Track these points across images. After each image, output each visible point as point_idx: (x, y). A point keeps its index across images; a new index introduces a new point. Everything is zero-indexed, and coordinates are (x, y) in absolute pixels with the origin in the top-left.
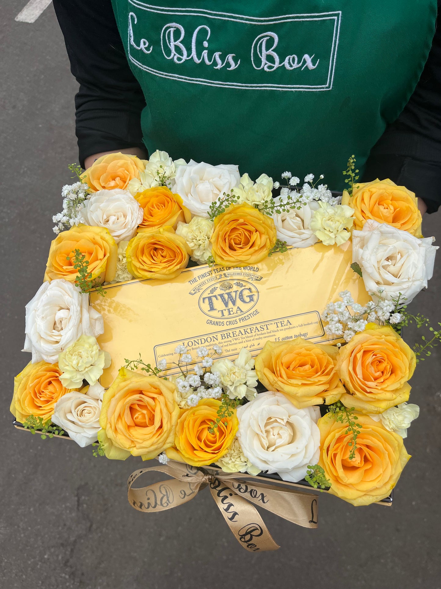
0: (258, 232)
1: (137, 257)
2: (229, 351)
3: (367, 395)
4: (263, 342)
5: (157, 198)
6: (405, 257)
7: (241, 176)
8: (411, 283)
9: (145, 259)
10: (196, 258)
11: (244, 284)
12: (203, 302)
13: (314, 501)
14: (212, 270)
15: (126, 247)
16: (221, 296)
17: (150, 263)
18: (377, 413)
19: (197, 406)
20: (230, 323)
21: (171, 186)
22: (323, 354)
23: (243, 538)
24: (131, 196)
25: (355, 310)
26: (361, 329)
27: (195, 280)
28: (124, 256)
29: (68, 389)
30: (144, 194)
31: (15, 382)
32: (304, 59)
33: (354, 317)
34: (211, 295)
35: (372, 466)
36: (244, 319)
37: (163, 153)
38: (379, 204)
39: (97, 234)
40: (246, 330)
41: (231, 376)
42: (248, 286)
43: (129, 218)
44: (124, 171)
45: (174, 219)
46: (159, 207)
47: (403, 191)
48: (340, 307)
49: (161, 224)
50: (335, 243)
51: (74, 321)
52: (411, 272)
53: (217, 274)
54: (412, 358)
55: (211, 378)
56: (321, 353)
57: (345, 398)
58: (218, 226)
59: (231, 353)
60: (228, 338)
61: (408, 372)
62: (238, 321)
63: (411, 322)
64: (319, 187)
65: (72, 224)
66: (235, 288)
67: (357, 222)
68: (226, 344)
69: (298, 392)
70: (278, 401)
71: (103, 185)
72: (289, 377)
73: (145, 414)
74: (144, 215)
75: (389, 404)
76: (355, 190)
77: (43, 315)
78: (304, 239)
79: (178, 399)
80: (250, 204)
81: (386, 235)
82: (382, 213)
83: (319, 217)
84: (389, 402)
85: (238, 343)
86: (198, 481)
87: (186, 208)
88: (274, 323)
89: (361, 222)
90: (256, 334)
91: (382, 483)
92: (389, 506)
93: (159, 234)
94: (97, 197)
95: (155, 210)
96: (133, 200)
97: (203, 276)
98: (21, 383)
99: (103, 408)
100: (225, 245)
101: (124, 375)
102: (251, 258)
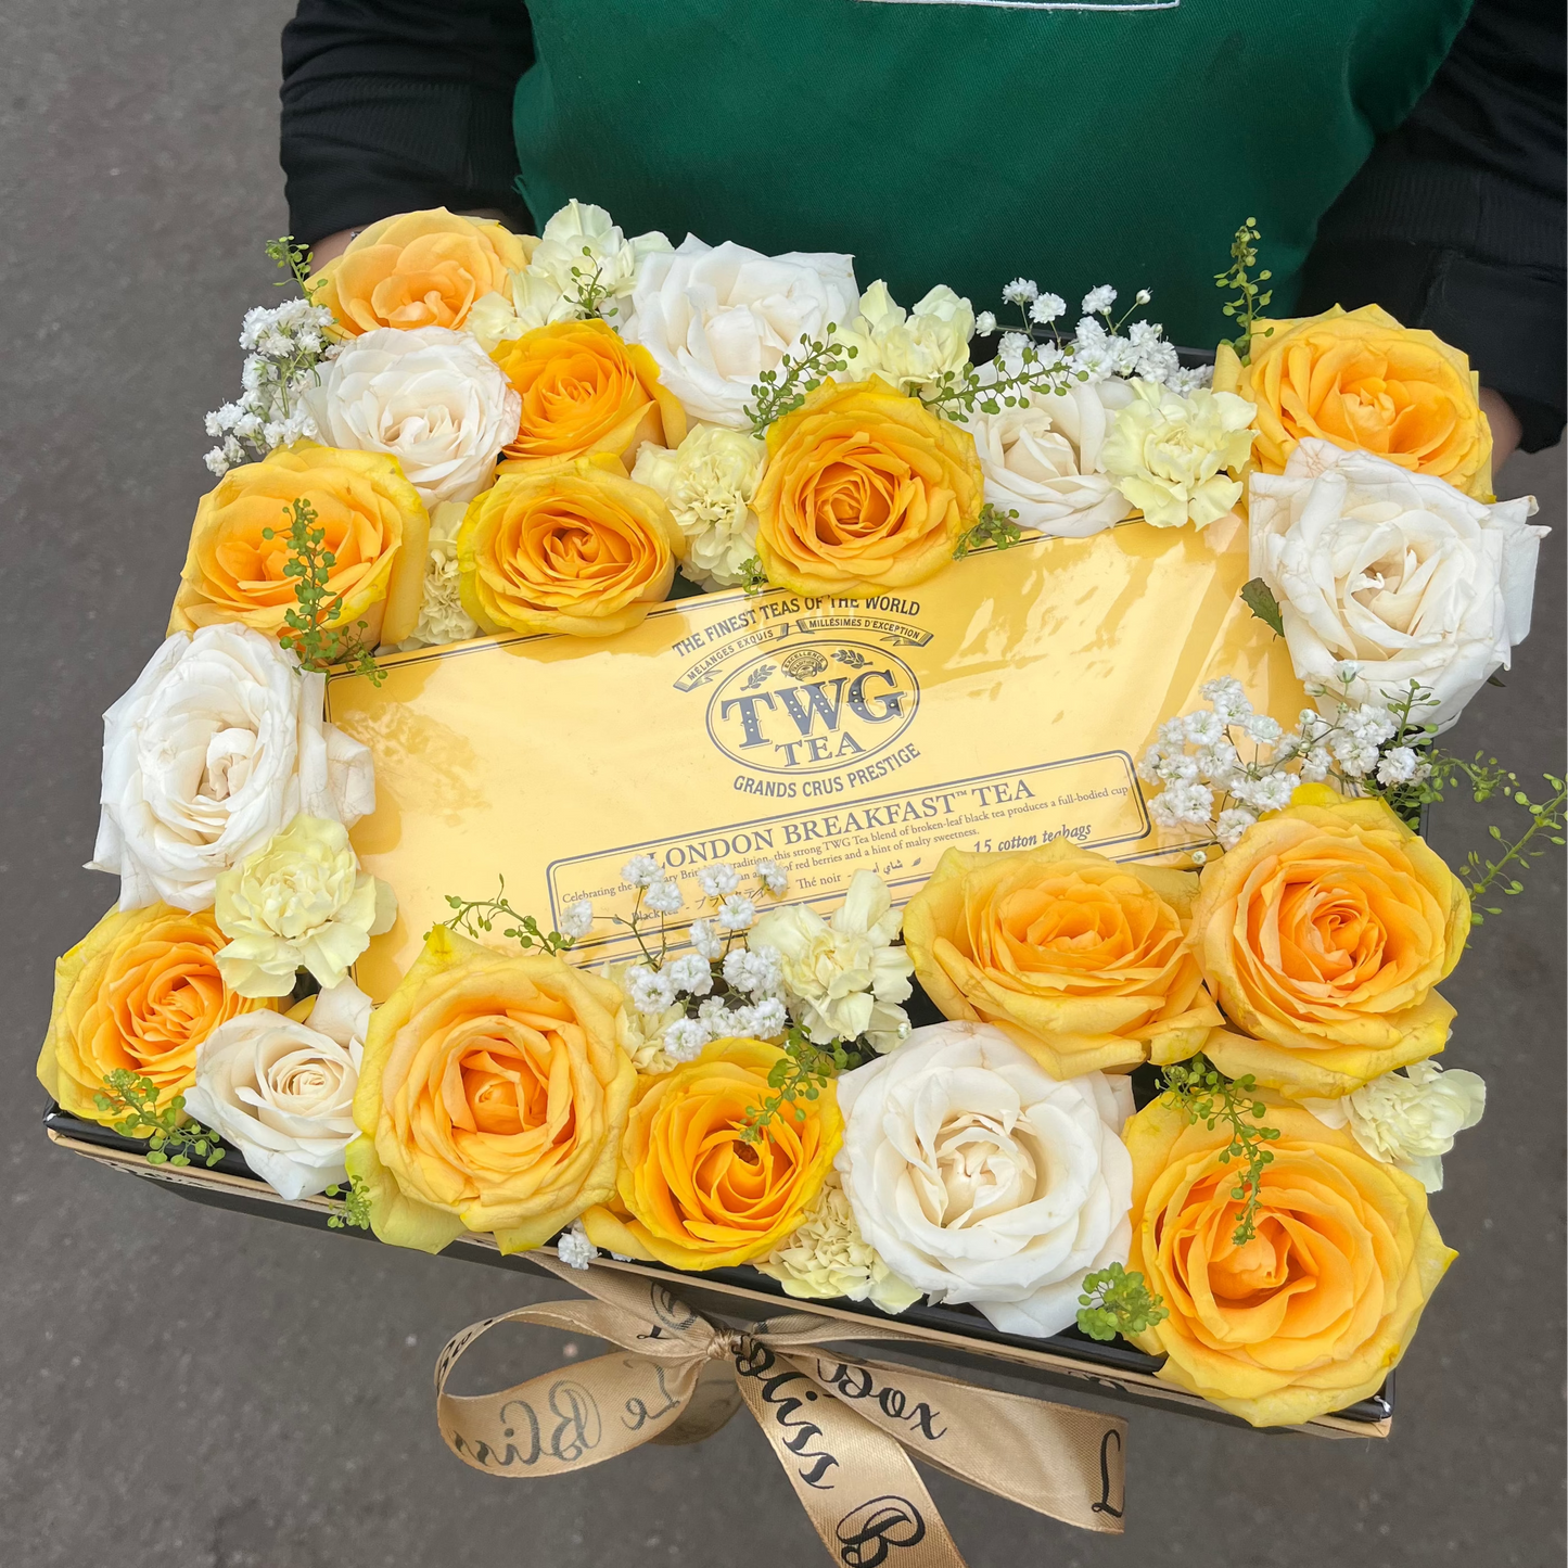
0: (917, 480)
1: (495, 559)
2: (813, 883)
3: (1299, 1024)
4: (932, 854)
5: (569, 362)
6: (1430, 563)
7: (862, 290)
8: (1454, 650)
9: (522, 563)
10: (704, 566)
11: (868, 655)
12: (724, 716)
13: (1113, 1436)
14: (757, 610)
15: (459, 524)
16: (787, 695)
17: (541, 579)
18: (1335, 1092)
19: (700, 1061)
20: (817, 787)
21: (616, 321)
22: (1145, 894)
23: (854, 1550)
24: (480, 352)
25: (1255, 738)
26: (1278, 801)
27: (696, 641)
28: (451, 553)
29: (245, 999)
30: (525, 346)
31: (57, 972)
33: (1253, 766)
34: (750, 692)
35: (1317, 1284)
36: (867, 775)
37: (594, 210)
38: (1342, 392)
39: (361, 475)
40: (871, 814)
41: (819, 964)
43: (470, 425)
44: (455, 270)
45: (628, 430)
46: (575, 393)
47: (1425, 347)
48: (1203, 729)
49: (582, 446)
50: (1190, 519)
51: (272, 765)
52: (1454, 611)
53: (773, 621)
54: (1456, 905)
55: (748, 967)
56: (1138, 890)
57: (1221, 1045)
58: (780, 453)
59: (820, 889)
60: (808, 838)
61: (1441, 948)
62: (845, 781)
63: (1454, 782)
64: (1134, 328)
65: (272, 441)
66: (836, 669)
67: (1267, 449)
68: (801, 859)
69: (1053, 1016)
70: (983, 1055)
71: (381, 314)
72: (1023, 966)
73: (513, 1084)
74: (524, 415)
75: (1374, 1060)
76: (1255, 343)
77: (166, 745)
78: (1079, 507)
79: (631, 1038)
80: (893, 384)
81: (1365, 487)
82: (1353, 422)
83: (1132, 432)
84: (1375, 1054)
85: (843, 858)
86: (694, 1354)
87: (669, 392)
88: (973, 791)
89: (1280, 446)
90: (910, 828)
91: (1350, 1345)
92: (1380, 1435)
93: (576, 479)
94: (360, 352)
95: (562, 401)
96: (486, 364)
97: (724, 627)
98: (79, 980)
99: (369, 1062)
100: (802, 521)
101: (443, 953)
102: (895, 567)
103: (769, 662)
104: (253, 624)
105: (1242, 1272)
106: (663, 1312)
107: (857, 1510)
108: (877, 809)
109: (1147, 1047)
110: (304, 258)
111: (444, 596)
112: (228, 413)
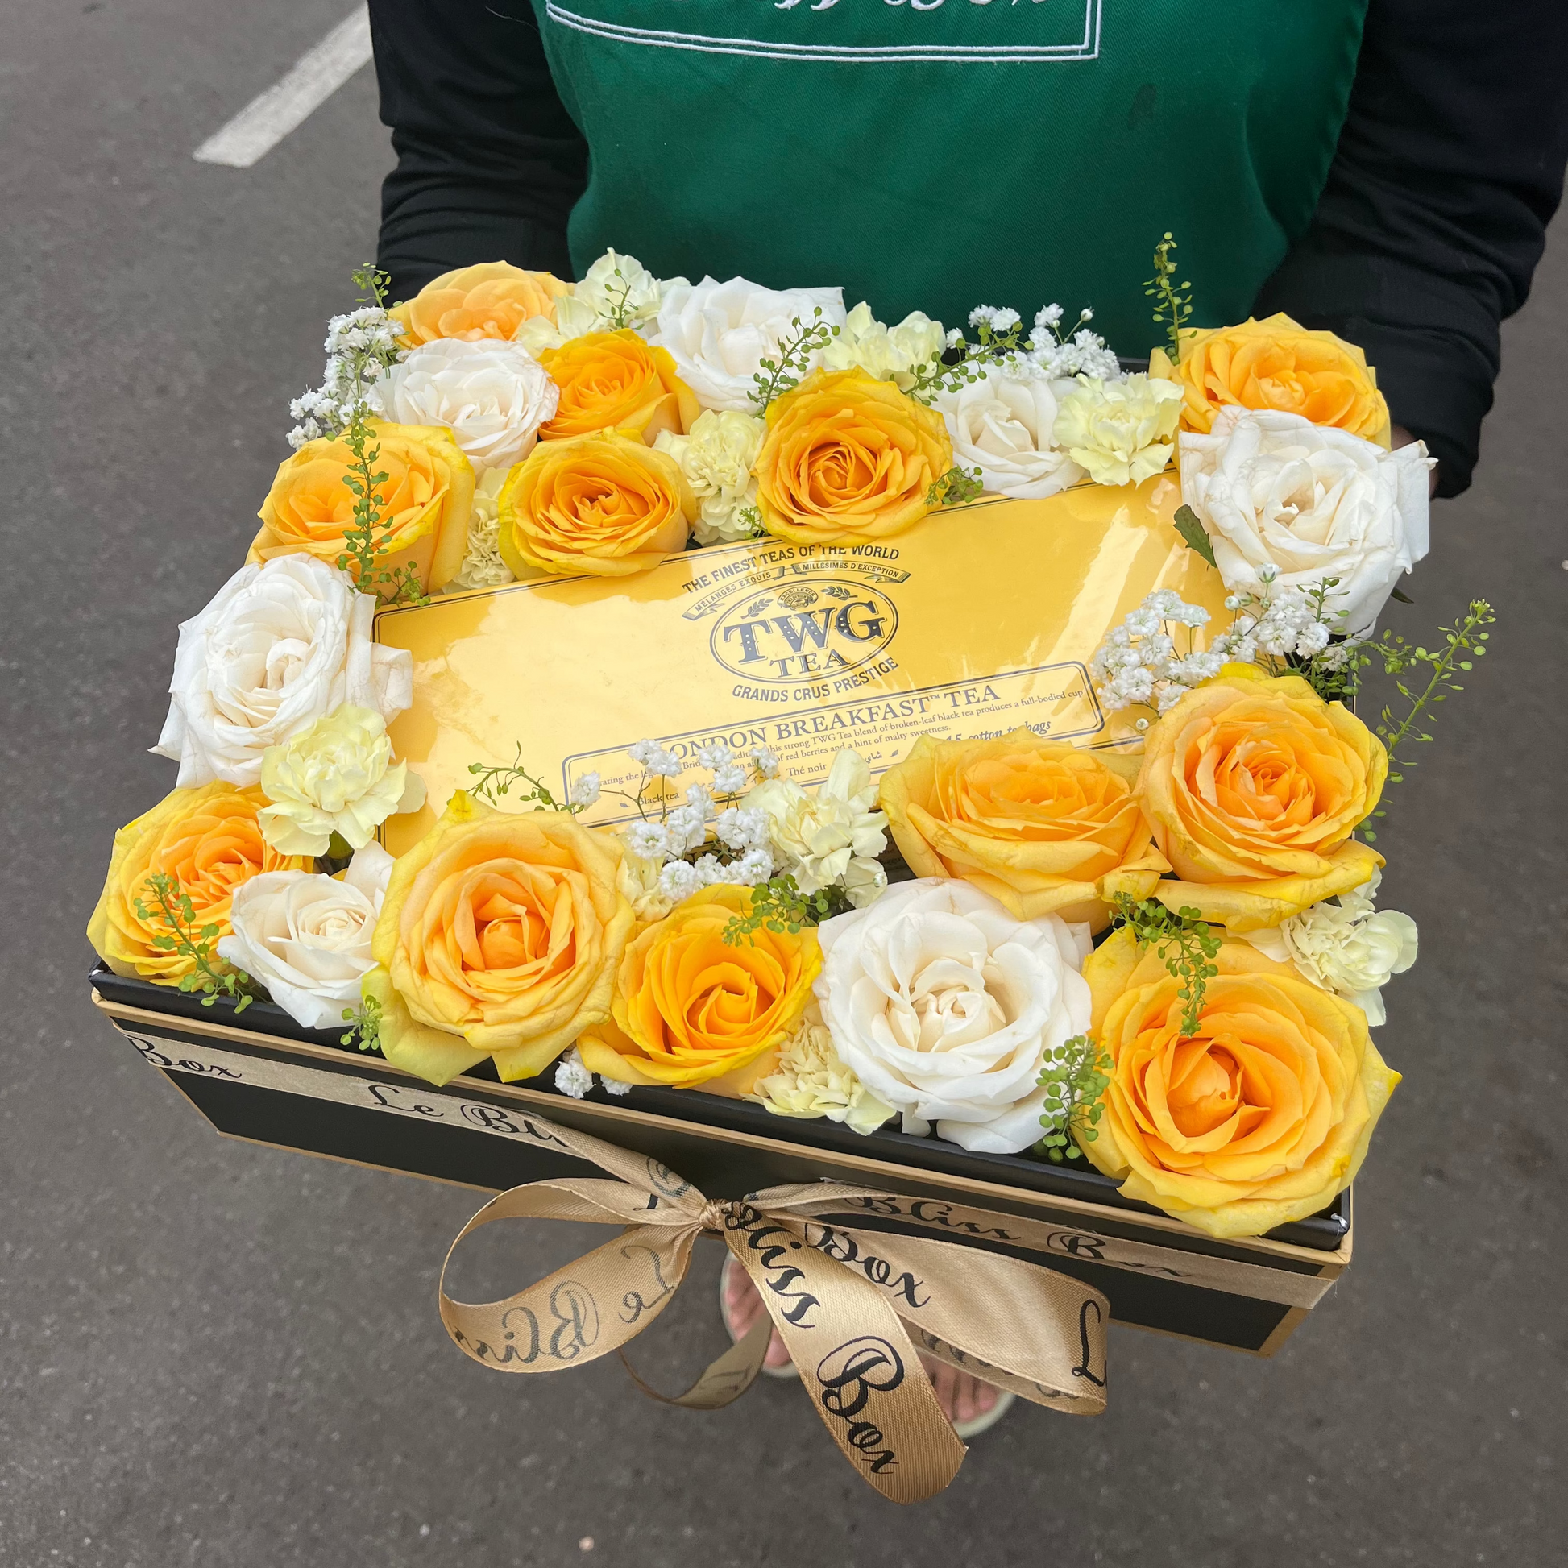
0: (896, 450)
1: (531, 514)
2: (801, 772)
3: (1234, 849)
4: (906, 746)
5: (602, 365)
6: (1337, 489)
7: (849, 309)
8: (1360, 558)
9: (553, 514)
10: (712, 523)
11: (853, 590)
12: (726, 638)
13: (1091, 1306)
14: (757, 557)
15: (501, 487)
16: (783, 622)
17: (569, 527)
18: (1273, 917)
19: (694, 902)
20: (807, 693)
21: (642, 334)
24: (526, 355)
26: (1209, 669)
27: (703, 582)
28: (494, 510)
29: (284, 857)
30: (566, 353)
31: (115, 843)
36: (851, 683)
37: (628, 260)
38: (1258, 376)
39: (419, 443)
40: (854, 714)
41: (805, 822)
42: (865, 596)
43: (516, 410)
44: (511, 305)
45: (649, 410)
46: (606, 389)
47: (1325, 343)
48: (1142, 622)
50: (1131, 481)
51: (323, 660)
52: (1358, 528)
53: (770, 565)
54: (1375, 755)
55: (738, 823)
56: (1092, 767)
58: (777, 426)
59: (808, 776)
60: (798, 734)
61: (1362, 790)
62: (832, 688)
64: (1078, 335)
66: (825, 601)
67: (1195, 420)
68: (792, 752)
69: (1012, 853)
70: (952, 902)
72: (985, 814)
73: (519, 920)
74: (561, 401)
75: (1307, 888)
76: (1182, 345)
77: (232, 647)
78: (1037, 476)
79: (629, 884)
80: (875, 377)
81: (1276, 434)
83: (1080, 413)
84: (1308, 883)
85: (829, 750)
86: (686, 1223)
87: (686, 385)
88: (945, 695)
89: (1204, 414)
90: (888, 726)
91: (1303, 1154)
92: (1342, 1262)
93: (602, 442)
94: (425, 356)
95: (595, 395)
96: (531, 363)
97: (729, 571)
98: (134, 847)
99: (389, 902)
100: (796, 484)
101: (464, 811)
102: (877, 521)
103: (767, 596)
104: (314, 551)
105: (1202, 1098)
106: (659, 1178)
107: (837, 1350)
108: (860, 710)
109: (1101, 889)
110: (384, 281)
111: (485, 548)
112: (310, 399)
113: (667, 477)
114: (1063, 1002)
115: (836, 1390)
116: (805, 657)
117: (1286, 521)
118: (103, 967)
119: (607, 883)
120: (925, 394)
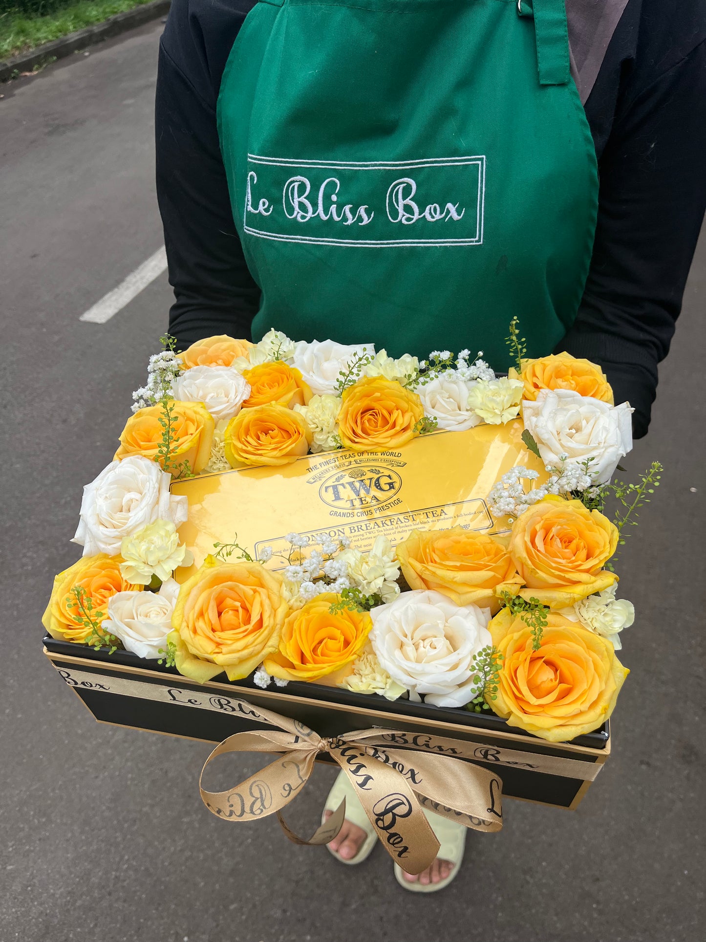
0: (399, 410)
1: (239, 439)
2: (361, 547)
3: (553, 571)
4: (406, 535)
5: (270, 376)
6: (592, 422)
8: (603, 450)
9: (249, 439)
10: (319, 443)
11: (381, 470)
12: (326, 491)
13: (494, 782)
14: (339, 457)
15: (226, 428)
17: (256, 444)
18: (571, 601)
20: (362, 513)
21: (287, 363)
22: (492, 542)
23: (380, 819)
24: (237, 372)
26: (539, 496)
27: (315, 468)
28: (222, 439)
29: (131, 584)
30: (253, 372)
32: (448, 209)
34: (336, 483)
35: (572, 684)
38: (556, 378)
39: (190, 409)
40: (384, 522)
41: (363, 566)
42: (387, 473)
43: (232, 395)
44: (229, 353)
45: (291, 394)
46: (271, 386)
47: (584, 364)
48: (509, 478)
50: (502, 422)
51: (149, 499)
52: (602, 438)
53: (345, 460)
54: (613, 531)
55: (334, 567)
56: (489, 541)
58: (347, 400)
60: (359, 531)
61: (608, 546)
62: (373, 511)
63: (608, 493)
64: (477, 362)
67: (528, 395)
68: (356, 538)
69: (455, 576)
70: (429, 599)
74: (252, 392)
75: (586, 589)
76: (522, 366)
77: (107, 495)
78: (460, 422)
79: (286, 593)
80: (389, 377)
81: (565, 399)
83: (479, 394)
84: (586, 586)
85: (373, 537)
86: (312, 748)
87: (306, 384)
88: (423, 513)
89: (533, 393)
90: (399, 527)
91: (587, 704)
92: (606, 754)
93: (270, 407)
94: (191, 373)
95: (267, 389)
96: (239, 376)
97: (327, 463)
98: (63, 583)
99: (179, 602)
100: (356, 426)
101: (212, 563)
102: (391, 442)
103: (343, 474)
104: (144, 454)
105: (543, 682)
106: (299, 729)
107: (382, 799)
108: (386, 520)
109: (495, 592)
110: (174, 341)
111: (219, 455)
112: (141, 391)
113: (299, 421)
114: (480, 641)
115: (382, 818)
116: (361, 499)
117: (571, 436)
118: (49, 636)
119: (277, 593)
120: (411, 387)
